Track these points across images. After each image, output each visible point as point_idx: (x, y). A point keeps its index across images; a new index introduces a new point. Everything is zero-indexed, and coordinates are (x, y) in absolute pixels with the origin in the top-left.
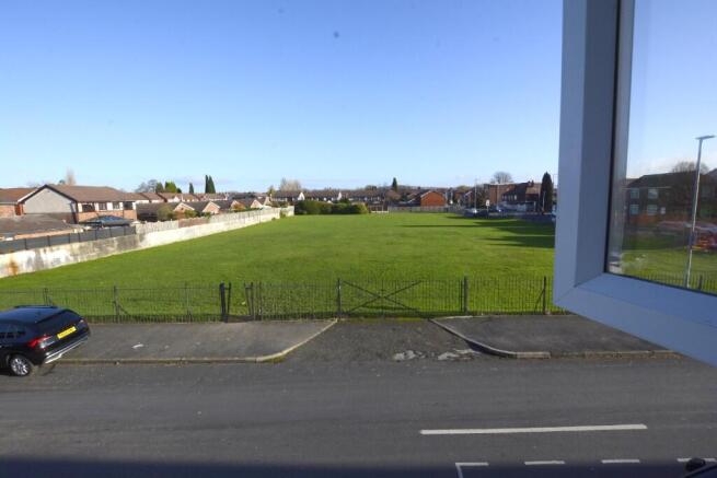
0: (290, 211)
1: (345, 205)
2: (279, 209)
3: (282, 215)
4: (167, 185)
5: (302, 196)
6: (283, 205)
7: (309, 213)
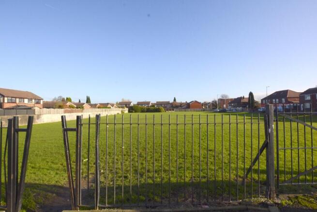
0: (126, 110)
1: (153, 108)
2: (121, 109)
3: (122, 112)
4: (67, 99)
5: (132, 104)
6: (123, 107)
7: (136, 112)
